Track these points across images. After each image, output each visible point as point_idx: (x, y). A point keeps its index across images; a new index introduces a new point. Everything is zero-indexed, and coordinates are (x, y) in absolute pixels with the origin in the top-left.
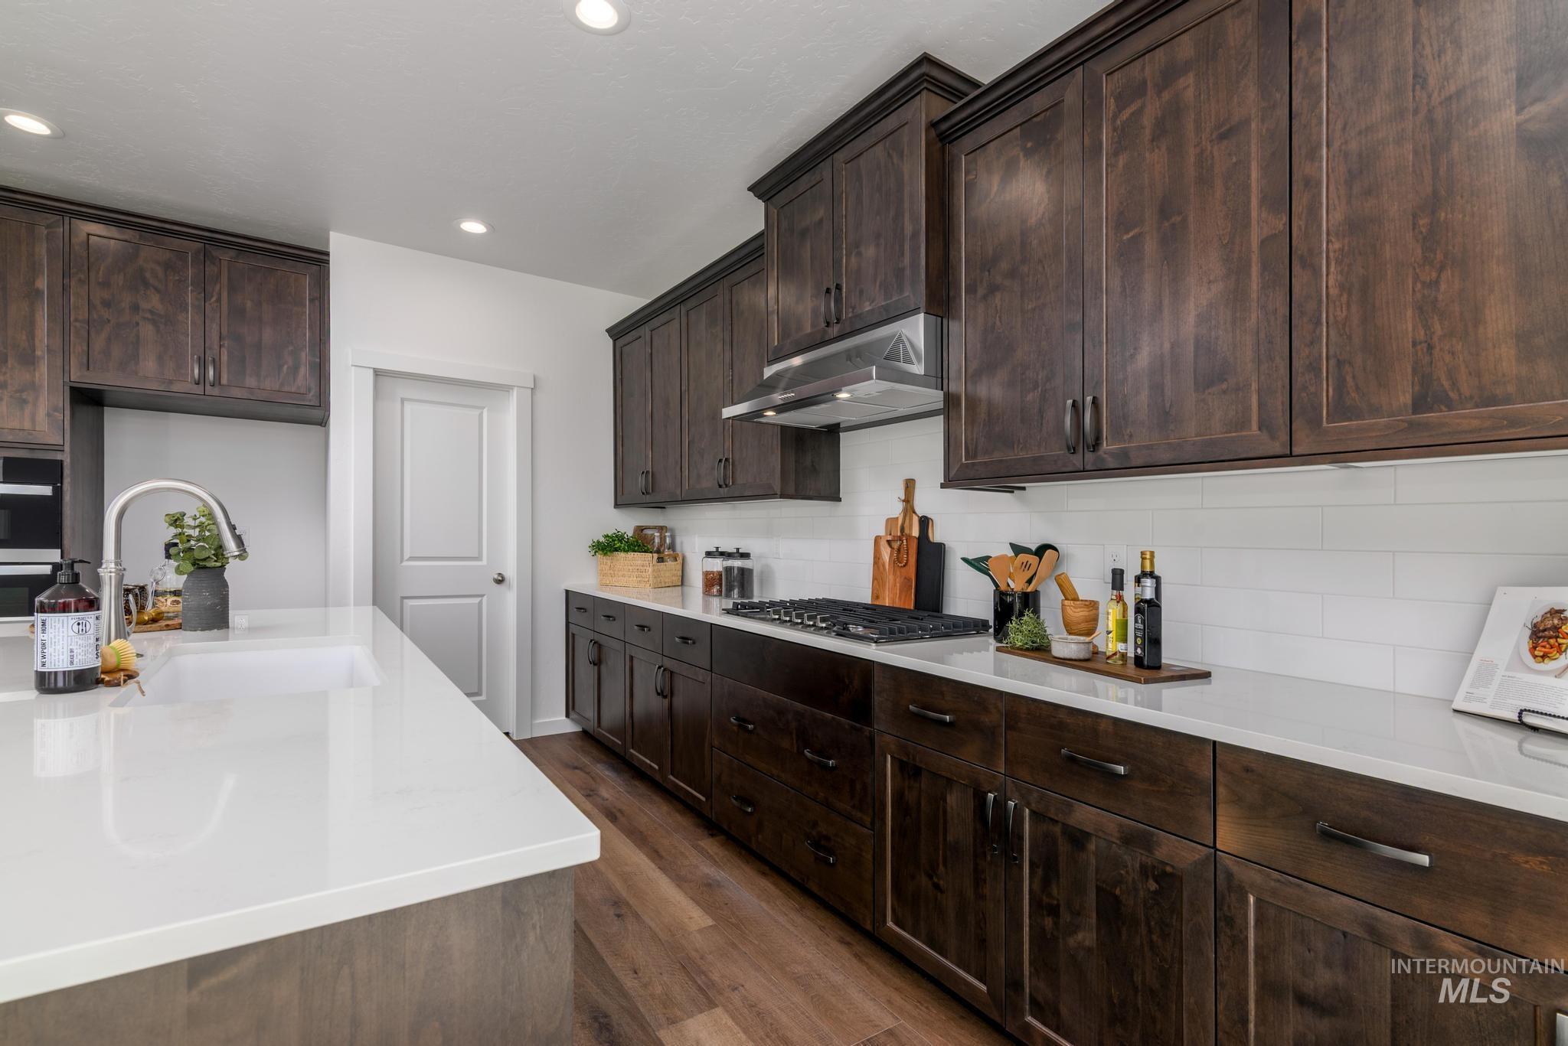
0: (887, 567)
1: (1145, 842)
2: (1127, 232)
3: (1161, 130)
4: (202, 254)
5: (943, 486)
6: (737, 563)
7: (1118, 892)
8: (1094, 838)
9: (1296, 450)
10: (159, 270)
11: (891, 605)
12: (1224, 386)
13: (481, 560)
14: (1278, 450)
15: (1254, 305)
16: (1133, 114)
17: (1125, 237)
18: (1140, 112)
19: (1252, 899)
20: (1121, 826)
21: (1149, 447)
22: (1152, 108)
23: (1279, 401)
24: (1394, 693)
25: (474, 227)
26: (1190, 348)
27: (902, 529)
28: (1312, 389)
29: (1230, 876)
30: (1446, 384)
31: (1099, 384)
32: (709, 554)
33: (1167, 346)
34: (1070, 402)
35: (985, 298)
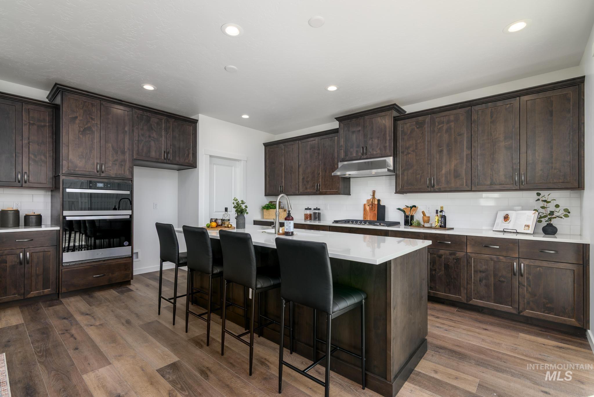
0: (368, 211)
1: (454, 254)
2: (440, 148)
3: (447, 131)
4: (166, 120)
5: (395, 193)
6: (317, 211)
7: (448, 263)
8: (443, 256)
9: (472, 190)
10: (156, 125)
11: (370, 220)
12: (459, 178)
13: (232, 212)
14: (469, 189)
15: (465, 165)
16: (441, 127)
17: (440, 149)
18: (443, 126)
19: (473, 259)
20: (449, 252)
21: (445, 188)
22: (445, 127)
23: (469, 182)
24: (482, 229)
25: (245, 116)
26: (453, 171)
27: (372, 202)
28: (475, 180)
29: (469, 256)
30: (495, 181)
31: (434, 175)
32: (306, 209)
33: (448, 170)
34: (428, 178)
35: (406, 155)
